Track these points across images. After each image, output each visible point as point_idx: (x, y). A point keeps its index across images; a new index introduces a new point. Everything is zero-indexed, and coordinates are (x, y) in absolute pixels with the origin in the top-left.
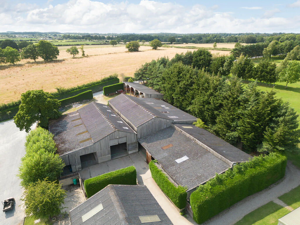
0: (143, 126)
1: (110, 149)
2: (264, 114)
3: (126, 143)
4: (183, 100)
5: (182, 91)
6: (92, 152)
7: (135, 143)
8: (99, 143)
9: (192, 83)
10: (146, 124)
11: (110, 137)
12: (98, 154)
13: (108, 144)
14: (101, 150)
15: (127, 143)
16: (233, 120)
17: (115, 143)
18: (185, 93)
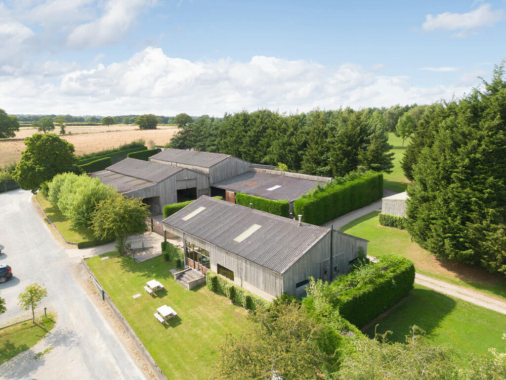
0: (216, 166)
1: (176, 194)
2: (355, 135)
3: (195, 188)
4: (255, 152)
5: (253, 141)
6: (155, 195)
7: (206, 189)
8: (163, 183)
9: (265, 129)
10: (220, 164)
11: (176, 176)
12: (162, 200)
13: (175, 186)
14: (166, 194)
15: (198, 189)
16: (322, 153)
17: (183, 186)
18: (257, 143)
